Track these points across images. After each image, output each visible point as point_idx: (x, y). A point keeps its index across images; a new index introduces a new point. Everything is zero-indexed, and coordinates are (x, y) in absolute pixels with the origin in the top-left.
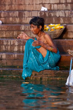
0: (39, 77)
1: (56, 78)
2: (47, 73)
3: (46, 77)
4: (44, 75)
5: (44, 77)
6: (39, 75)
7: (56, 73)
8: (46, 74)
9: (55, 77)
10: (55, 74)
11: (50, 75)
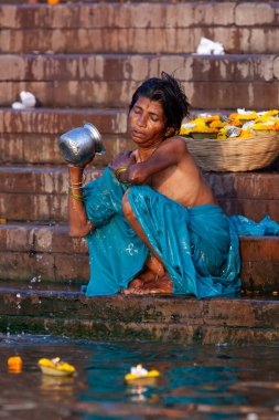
0: (191, 328)
1: (259, 333)
2: (224, 311)
3: (220, 326)
4: (212, 318)
5: (209, 329)
6: (190, 317)
7: (260, 312)
8: (220, 317)
9: (256, 327)
10: (257, 318)
11: (236, 318)
